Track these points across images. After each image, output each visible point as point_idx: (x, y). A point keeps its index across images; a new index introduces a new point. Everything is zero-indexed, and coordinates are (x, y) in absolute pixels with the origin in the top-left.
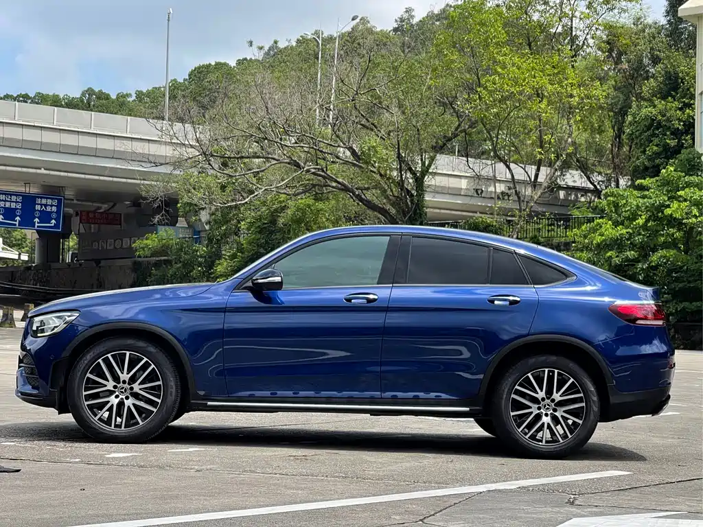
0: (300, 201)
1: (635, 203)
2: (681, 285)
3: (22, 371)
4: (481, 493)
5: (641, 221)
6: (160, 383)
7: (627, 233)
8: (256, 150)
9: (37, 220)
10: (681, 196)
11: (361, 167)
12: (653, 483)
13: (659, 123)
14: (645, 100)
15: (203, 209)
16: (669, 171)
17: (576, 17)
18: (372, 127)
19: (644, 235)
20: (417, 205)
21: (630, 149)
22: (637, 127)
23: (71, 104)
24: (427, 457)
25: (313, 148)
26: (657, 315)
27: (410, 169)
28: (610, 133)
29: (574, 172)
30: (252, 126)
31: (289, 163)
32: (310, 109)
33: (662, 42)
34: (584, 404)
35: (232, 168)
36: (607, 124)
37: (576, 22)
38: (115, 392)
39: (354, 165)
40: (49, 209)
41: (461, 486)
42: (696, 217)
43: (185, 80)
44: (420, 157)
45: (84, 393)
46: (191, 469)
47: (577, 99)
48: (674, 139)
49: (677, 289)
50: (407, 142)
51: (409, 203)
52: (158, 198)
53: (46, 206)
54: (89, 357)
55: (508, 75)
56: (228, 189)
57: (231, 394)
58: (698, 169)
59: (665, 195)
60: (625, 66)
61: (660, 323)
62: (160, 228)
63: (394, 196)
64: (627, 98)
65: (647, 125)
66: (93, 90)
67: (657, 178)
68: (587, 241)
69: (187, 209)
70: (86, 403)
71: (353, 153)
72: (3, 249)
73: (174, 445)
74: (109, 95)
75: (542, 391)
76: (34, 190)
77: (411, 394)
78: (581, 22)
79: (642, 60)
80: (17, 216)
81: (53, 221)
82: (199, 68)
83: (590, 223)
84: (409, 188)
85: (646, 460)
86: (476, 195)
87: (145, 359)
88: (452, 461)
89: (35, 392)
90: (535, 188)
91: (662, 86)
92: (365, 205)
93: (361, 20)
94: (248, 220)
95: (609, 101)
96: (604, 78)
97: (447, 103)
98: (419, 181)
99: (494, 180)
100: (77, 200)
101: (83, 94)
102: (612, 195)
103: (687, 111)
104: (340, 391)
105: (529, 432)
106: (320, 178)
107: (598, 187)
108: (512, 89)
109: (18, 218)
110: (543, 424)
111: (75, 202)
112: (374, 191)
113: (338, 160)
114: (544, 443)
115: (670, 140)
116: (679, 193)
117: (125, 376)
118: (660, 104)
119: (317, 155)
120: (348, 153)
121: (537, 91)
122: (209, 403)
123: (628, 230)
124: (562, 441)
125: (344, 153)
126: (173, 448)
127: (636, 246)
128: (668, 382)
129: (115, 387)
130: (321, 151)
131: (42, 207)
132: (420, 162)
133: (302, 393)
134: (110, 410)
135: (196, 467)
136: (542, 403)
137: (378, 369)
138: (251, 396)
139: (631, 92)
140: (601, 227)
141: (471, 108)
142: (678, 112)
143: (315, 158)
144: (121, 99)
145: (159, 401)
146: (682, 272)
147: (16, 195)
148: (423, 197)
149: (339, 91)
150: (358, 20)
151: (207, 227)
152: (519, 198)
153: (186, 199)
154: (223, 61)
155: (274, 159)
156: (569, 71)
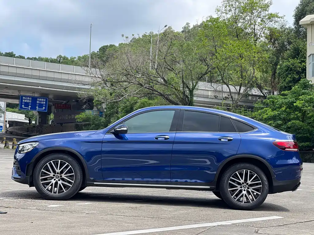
0: (142, 100)
1: (281, 101)
2: (301, 135)
3: (15, 168)
4: (214, 226)
5: (283, 109)
6: (73, 174)
7: (278, 113)
8: (125, 79)
9: (37, 107)
10: (300, 98)
11: (167, 86)
12: (294, 223)
13: (291, 68)
14: (285, 59)
15: (103, 103)
16: (296, 88)
17: (256, 24)
18: (172, 70)
19: (285, 114)
20: (190, 101)
21: (279, 79)
22: (282, 70)
23: (53, 61)
24: (191, 208)
25: (148, 78)
26: (295, 147)
27: (187, 87)
28: (271, 73)
29: (255, 89)
30: (123, 69)
31: (138, 84)
32: (147, 62)
33: (293, 36)
34: (261, 186)
35: (115, 86)
36: (269, 69)
37: (256, 27)
38: (54, 178)
39: (165, 85)
40: (42, 103)
41: (205, 223)
42: (307, 107)
43: (98, 52)
44: (191, 82)
45: (40, 178)
46: (84, 213)
47: (257, 58)
48: (297, 75)
49: (299, 137)
50: (186, 76)
51: (187, 101)
52: (85, 98)
53: (41, 101)
54: (42, 162)
55: (228, 48)
56: (113, 95)
57: (105, 179)
58: (308, 87)
59: (294, 98)
60: (277, 45)
61: (296, 150)
62: (86, 110)
63: (181, 98)
64: (278, 58)
65: (286, 69)
66: (61, 56)
67: (290, 91)
68: (261, 117)
69: (97, 103)
70: (41, 182)
71: (164, 80)
72: (25, 119)
73: (79, 201)
74: (68, 58)
75: (242, 180)
76: (36, 95)
77: (184, 180)
78: (259, 26)
79: (284, 43)
80: (29, 105)
81: (44, 108)
82: (103, 47)
83: (262, 109)
84: (187, 95)
85: (289, 211)
86: (214, 98)
87: (67, 163)
88: (202, 211)
89: (19, 177)
90: (239, 95)
91: (292, 53)
92: (169, 102)
93: (169, 27)
94: (122, 108)
95: (270, 59)
96: (268, 50)
97: (203, 60)
98: (191, 92)
99: (222, 92)
100: (54, 99)
101: (58, 58)
102: (271, 98)
103: (303, 64)
104: (152, 178)
105: (236, 198)
106: (151, 90)
107: (265, 95)
108: (230, 54)
109: (30, 106)
110: (243, 194)
111: (53, 100)
112: (173, 96)
113: (158, 83)
114: (243, 203)
115: (296, 76)
116: (300, 97)
117: (58, 171)
118: (292, 61)
119: (150, 81)
120: (162, 80)
121: (240, 55)
122: (95, 183)
123: (278, 112)
124: (251, 202)
125: (161, 80)
126: (79, 203)
127: (281, 118)
128: (300, 176)
129: (54, 175)
130: (151, 79)
131: (39, 102)
132: (191, 84)
133: (136, 179)
134: (52, 185)
135: (87, 212)
136: (242, 185)
137: (169, 169)
138: (113, 180)
139: (279, 56)
140: (267, 111)
141: (213, 62)
142: (299, 64)
143: (149, 82)
144: (72, 60)
145: (73, 182)
146: (301, 130)
147: (29, 97)
148: (193, 98)
149: (159, 55)
150: (167, 27)
151: (105, 110)
152: (232, 99)
153: (96, 99)
154: (113, 44)
155: (132, 82)
156: (254, 47)
